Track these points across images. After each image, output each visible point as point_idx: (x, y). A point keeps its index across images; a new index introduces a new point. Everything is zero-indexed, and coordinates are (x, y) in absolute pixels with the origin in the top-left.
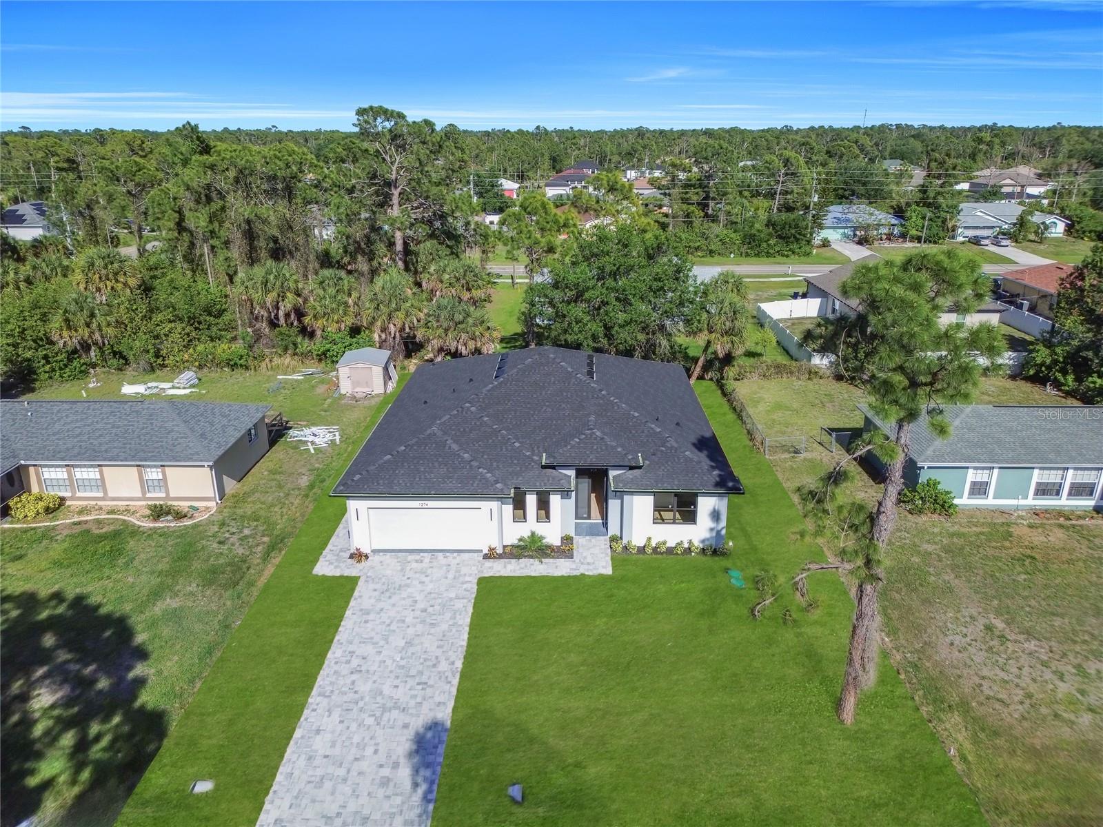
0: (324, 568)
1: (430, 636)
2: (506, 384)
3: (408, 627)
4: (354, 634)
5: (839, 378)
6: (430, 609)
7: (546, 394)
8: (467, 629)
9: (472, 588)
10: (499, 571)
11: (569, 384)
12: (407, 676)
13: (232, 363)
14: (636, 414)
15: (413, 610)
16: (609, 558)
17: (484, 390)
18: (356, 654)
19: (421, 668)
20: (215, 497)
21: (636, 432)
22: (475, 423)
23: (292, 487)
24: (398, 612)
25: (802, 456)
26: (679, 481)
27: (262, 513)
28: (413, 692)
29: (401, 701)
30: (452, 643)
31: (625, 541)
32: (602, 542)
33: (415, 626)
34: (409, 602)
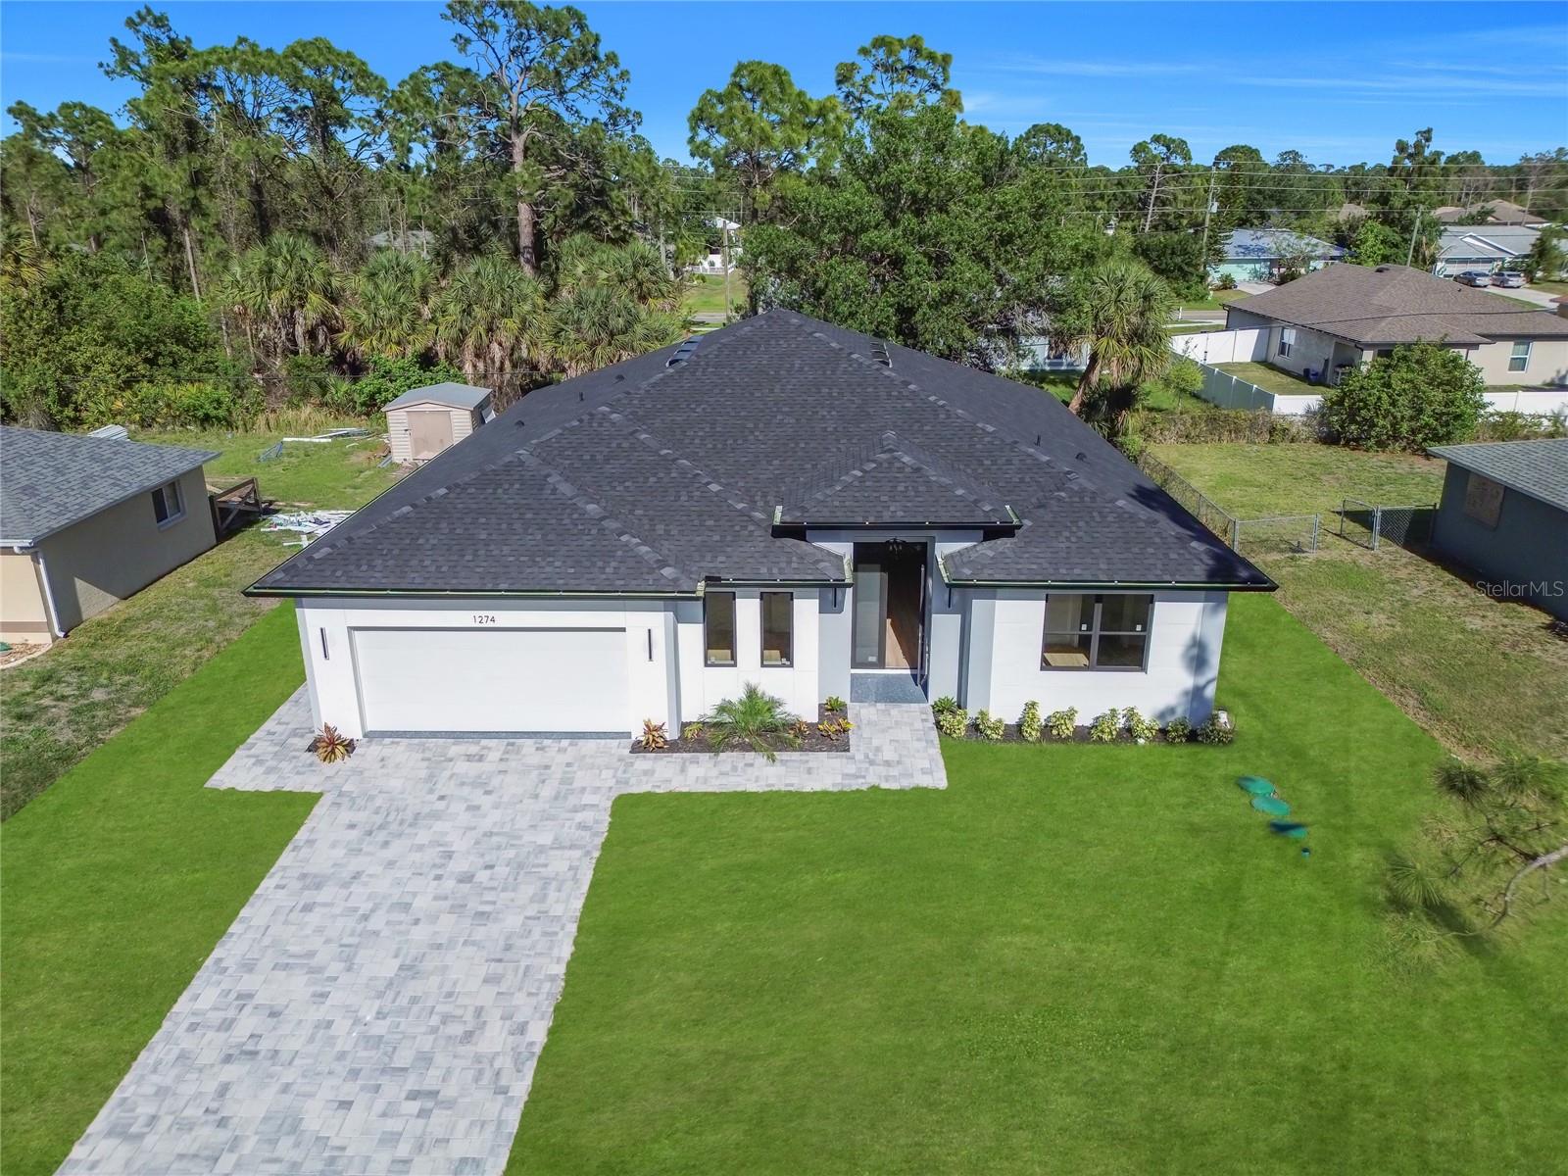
0: (238, 774)
1: (470, 950)
2: (693, 373)
3: (417, 922)
4: (266, 941)
5: (1331, 439)
6: (483, 876)
7: (783, 390)
8: (573, 928)
9: (596, 822)
10: (669, 781)
11: (833, 372)
12: (383, 1071)
13: (200, 414)
14: (990, 429)
15: (438, 878)
16: (935, 751)
17: (644, 385)
18: (256, 1001)
19: (426, 1043)
20: (49, 623)
21: (994, 463)
22: (619, 446)
23: (241, 611)
24: (398, 882)
25: (1312, 556)
26: (1110, 561)
27: (151, 658)
28: (393, 1125)
29: (349, 1152)
30: (527, 968)
31: (972, 712)
32: (916, 717)
33: (434, 918)
34: (431, 855)
